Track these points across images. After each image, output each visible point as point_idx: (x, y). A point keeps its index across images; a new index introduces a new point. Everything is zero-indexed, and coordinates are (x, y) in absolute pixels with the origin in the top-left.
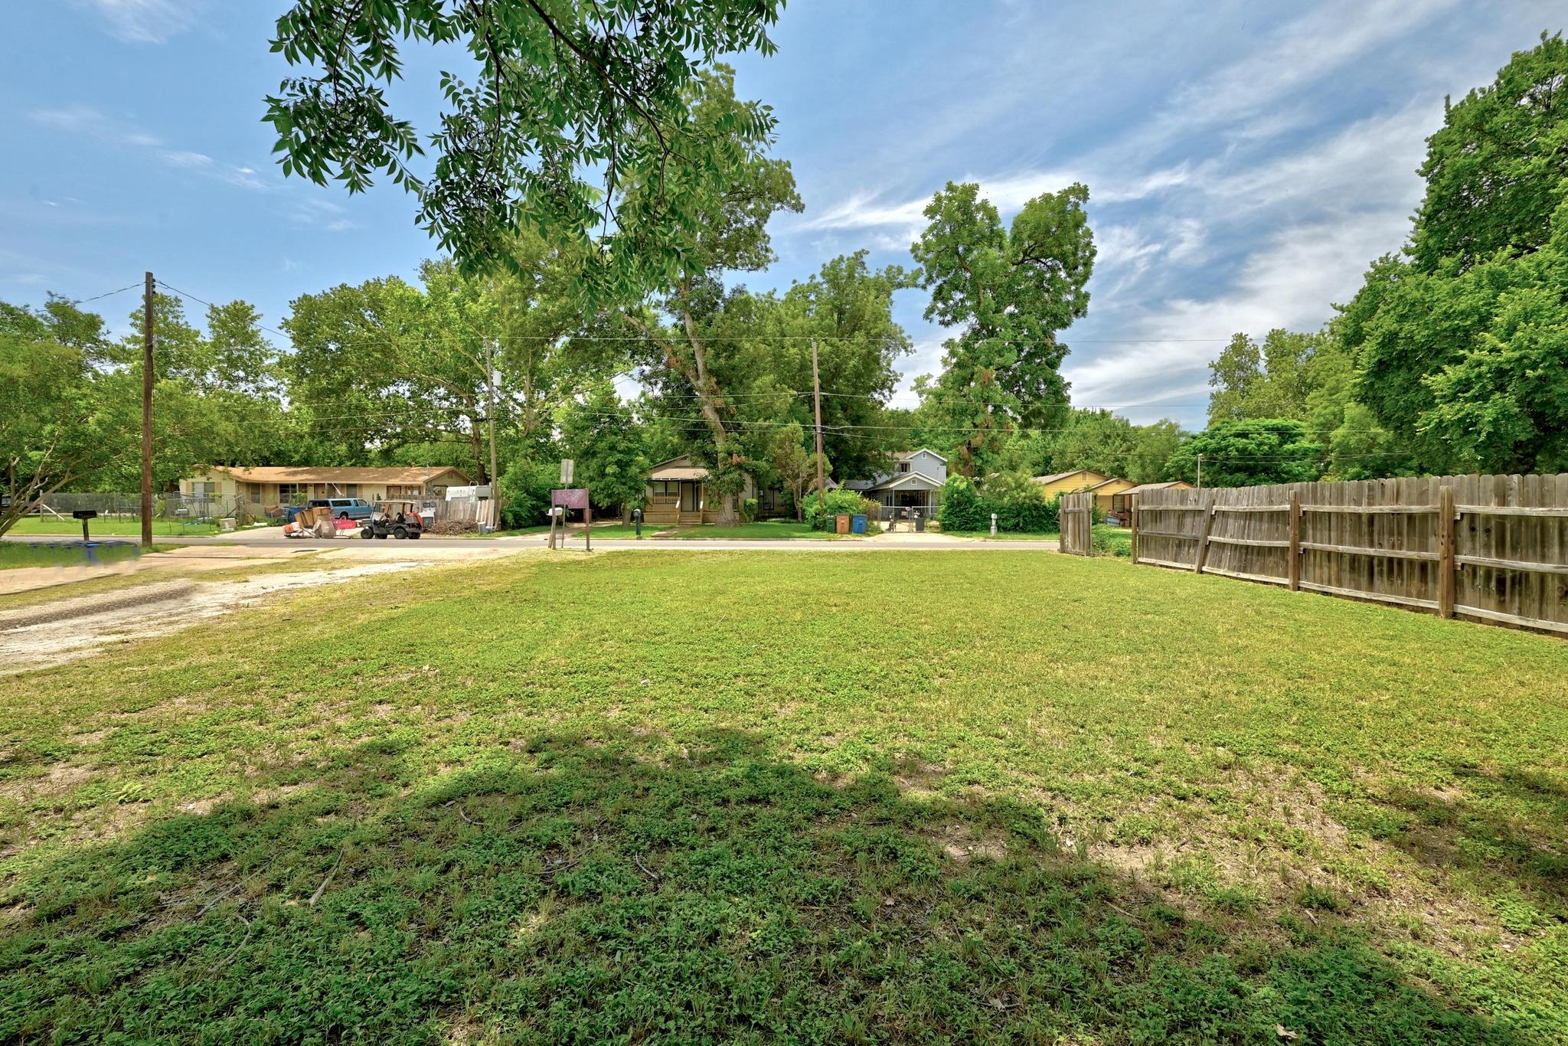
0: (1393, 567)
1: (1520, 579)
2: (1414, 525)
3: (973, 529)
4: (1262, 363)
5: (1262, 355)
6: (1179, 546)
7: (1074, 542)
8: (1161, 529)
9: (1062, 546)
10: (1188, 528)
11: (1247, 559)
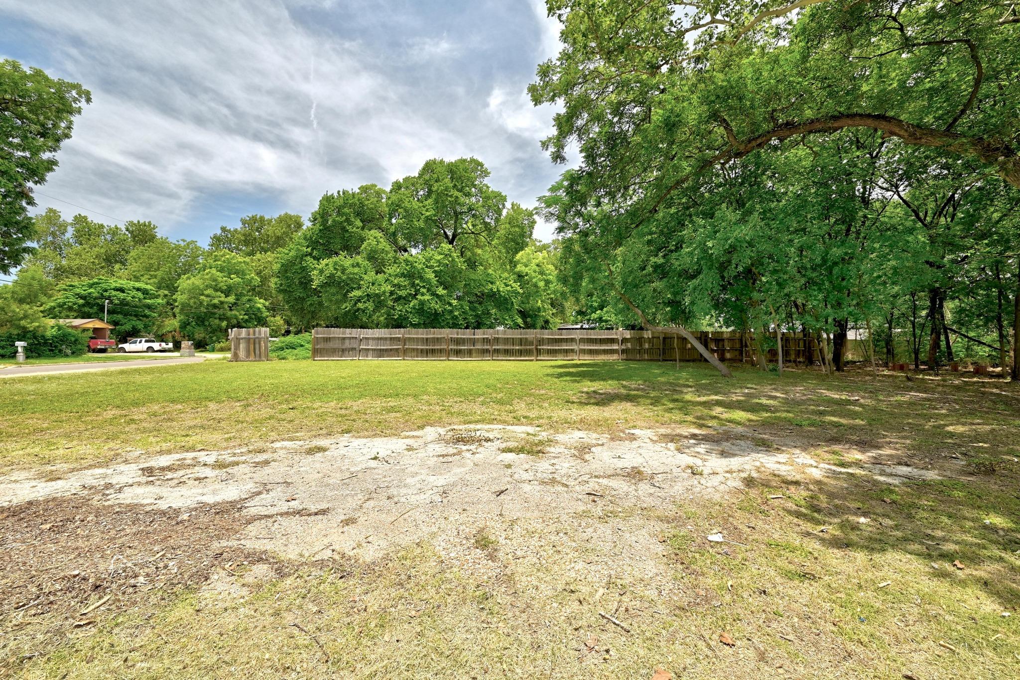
0: (433, 351)
1: (460, 351)
5: (70, 229)
6: (343, 352)
7: (248, 355)
8: (331, 345)
9: (236, 358)
10: (347, 344)
11: (381, 353)
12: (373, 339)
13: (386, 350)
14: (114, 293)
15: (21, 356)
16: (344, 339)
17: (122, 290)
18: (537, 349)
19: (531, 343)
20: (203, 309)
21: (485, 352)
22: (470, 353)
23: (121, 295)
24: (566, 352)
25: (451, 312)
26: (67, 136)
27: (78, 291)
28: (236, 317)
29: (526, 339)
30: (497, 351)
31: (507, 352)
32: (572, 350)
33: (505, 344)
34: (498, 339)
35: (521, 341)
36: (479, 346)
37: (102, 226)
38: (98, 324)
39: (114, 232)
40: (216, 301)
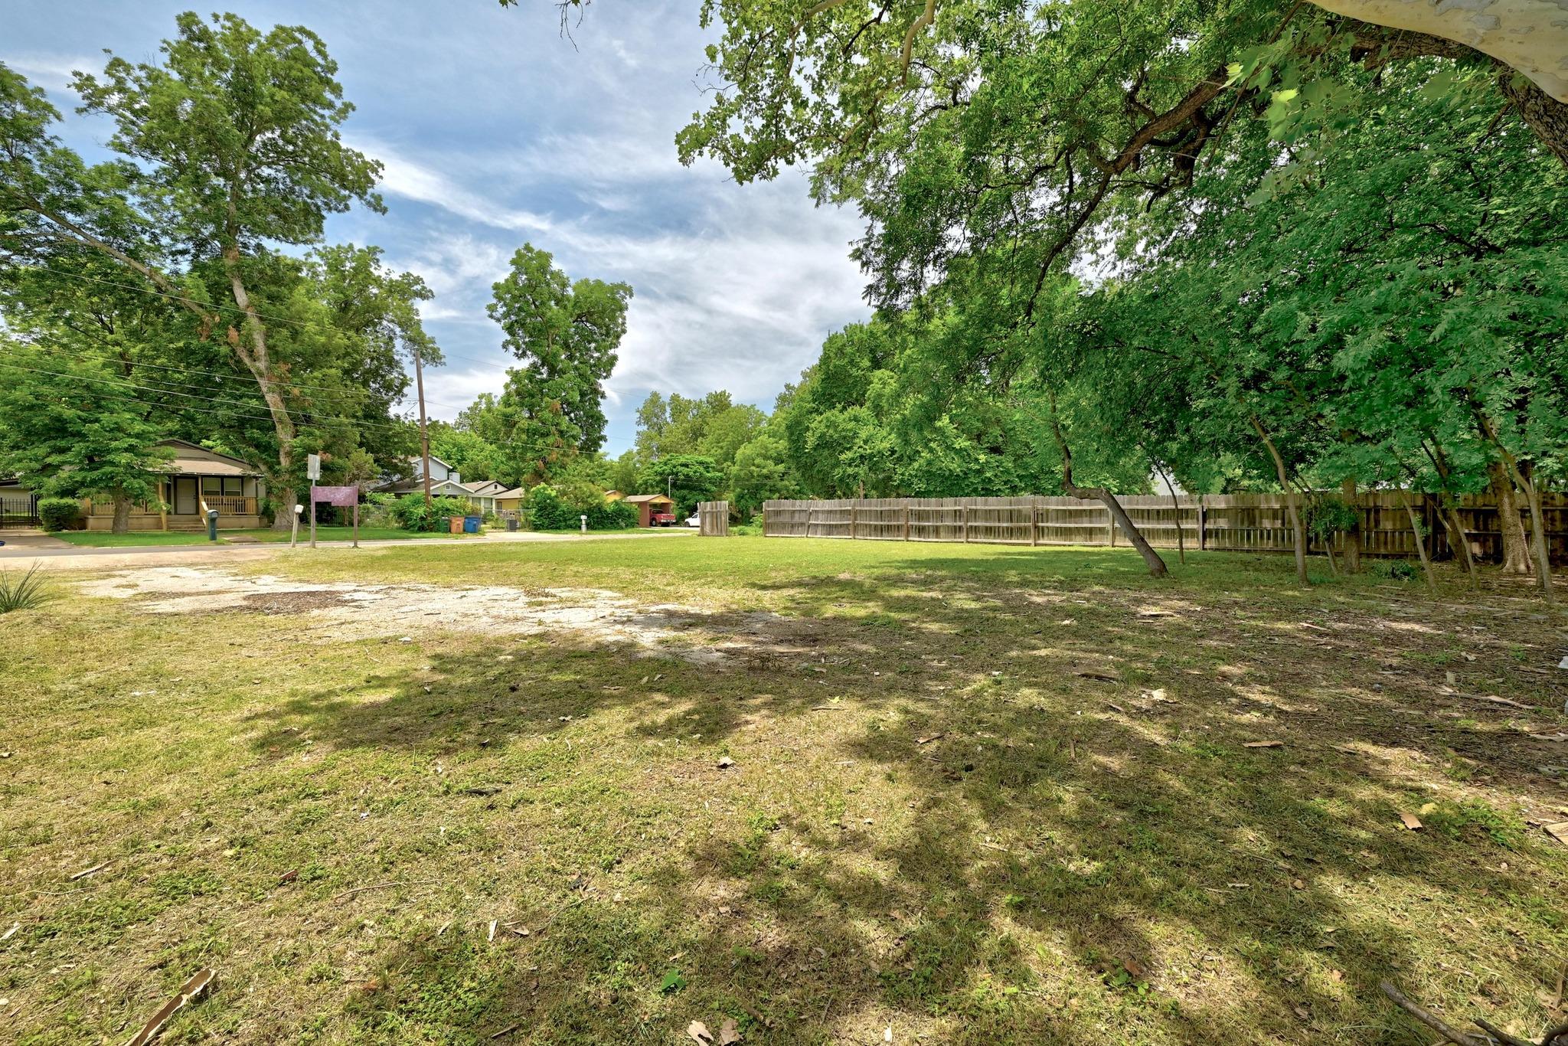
0: (889, 528)
1: (924, 528)
2: (895, 514)
3: (558, 528)
4: (667, 415)
5: (668, 409)
6: (792, 527)
7: (712, 530)
8: (781, 519)
9: (703, 534)
10: (797, 519)
11: (830, 530)
12: (823, 512)
13: (836, 526)
14: (680, 469)
15: (584, 527)
16: (794, 512)
17: (686, 465)
18: (1036, 527)
19: (1027, 518)
20: (754, 481)
21: (956, 530)
22: (937, 531)
23: (685, 470)
24: (1090, 532)
25: (979, 472)
26: (624, 331)
27: (656, 468)
28: (787, 488)
29: (1019, 511)
30: (975, 530)
31: (989, 531)
32: (1102, 531)
33: (986, 520)
34: (976, 511)
35: (1011, 515)
36: (949, 523)
37: (690, 402)
38: (662, 500)
39: (698, 406)
40: (765, 471)
